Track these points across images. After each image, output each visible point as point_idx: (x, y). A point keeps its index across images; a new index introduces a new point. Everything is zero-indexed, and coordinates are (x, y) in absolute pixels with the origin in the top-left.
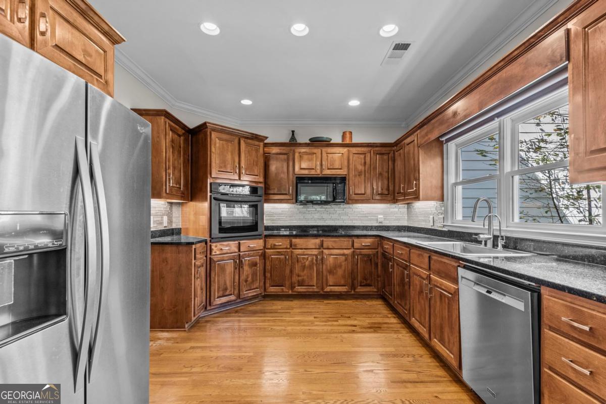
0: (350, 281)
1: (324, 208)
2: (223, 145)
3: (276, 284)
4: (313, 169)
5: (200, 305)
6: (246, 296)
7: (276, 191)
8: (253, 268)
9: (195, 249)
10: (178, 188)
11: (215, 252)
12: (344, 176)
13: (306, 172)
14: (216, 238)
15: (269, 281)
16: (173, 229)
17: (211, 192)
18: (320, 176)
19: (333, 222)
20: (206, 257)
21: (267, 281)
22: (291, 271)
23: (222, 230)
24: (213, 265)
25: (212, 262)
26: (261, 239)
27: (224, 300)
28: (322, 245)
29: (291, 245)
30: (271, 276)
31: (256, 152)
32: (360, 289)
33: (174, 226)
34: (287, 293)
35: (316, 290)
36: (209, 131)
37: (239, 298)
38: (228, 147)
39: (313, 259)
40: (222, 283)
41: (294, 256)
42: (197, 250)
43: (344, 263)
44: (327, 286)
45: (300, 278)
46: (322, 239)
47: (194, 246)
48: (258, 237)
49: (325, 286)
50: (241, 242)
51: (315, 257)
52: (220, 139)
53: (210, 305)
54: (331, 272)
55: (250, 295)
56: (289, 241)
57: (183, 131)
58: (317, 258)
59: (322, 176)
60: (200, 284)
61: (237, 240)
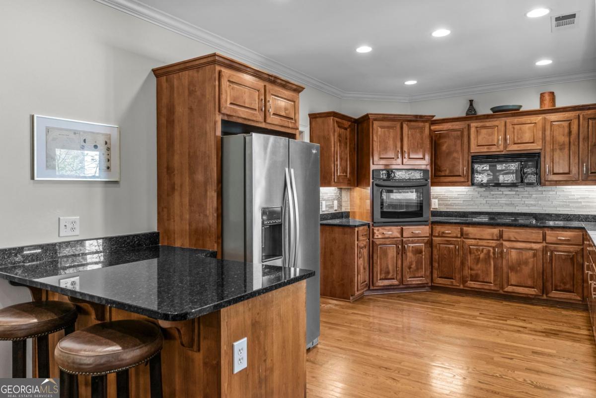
0: (540, 283)
1: (514, 191)
2: (384, 132)
3: (445, 276)
4: (495, 145)
5: (363, 283)
6: (409, 283)
7: (447, 173)
8: (418, 255)
9: (358, 231)
10: (344, 176)
11: (378, 236)
12: (538, 151)
13: (485, 149)
14: (378, 223)
15: (436, 271)
16: (342, 213)
17: (373, 179)
18: (503, 153)
19: (527, 208)
20: (369, 239)
21: (434, 271)
22: (463, 264)
23: (384, 214)
24: (375, 248)
25: (374, 245)
26: (428, 225)
27: (386, 283)
28: (501, 236)
29: (462, 234)
30: (439, 266)
31: (421, 134)
32: (555, 294)
33: (343, 210)
34: (458, 288)
35: (493, 288)
36: (371, 121)
37: (403, 284)
38: (390, 133)
39: (489, 251)
40: (384, 265)
41: (466, 247)
42: (359, 232)
43: (532, 260)
44: (508, 285)
45: (473, 272)
46: (501, 230)
47: (356, 229)
48: (425, 223)
49: (505, 285)
50: (404, 227)
51: (491, 249)
52: (382, 127)
53: (373, 285)
54: (512, 268)
55: (414, 283)
56: (460, 230)
57: (350, 123)
58: (494, 250)
59: (507, 153)
60: (363, 264)
61: (400, 226)
